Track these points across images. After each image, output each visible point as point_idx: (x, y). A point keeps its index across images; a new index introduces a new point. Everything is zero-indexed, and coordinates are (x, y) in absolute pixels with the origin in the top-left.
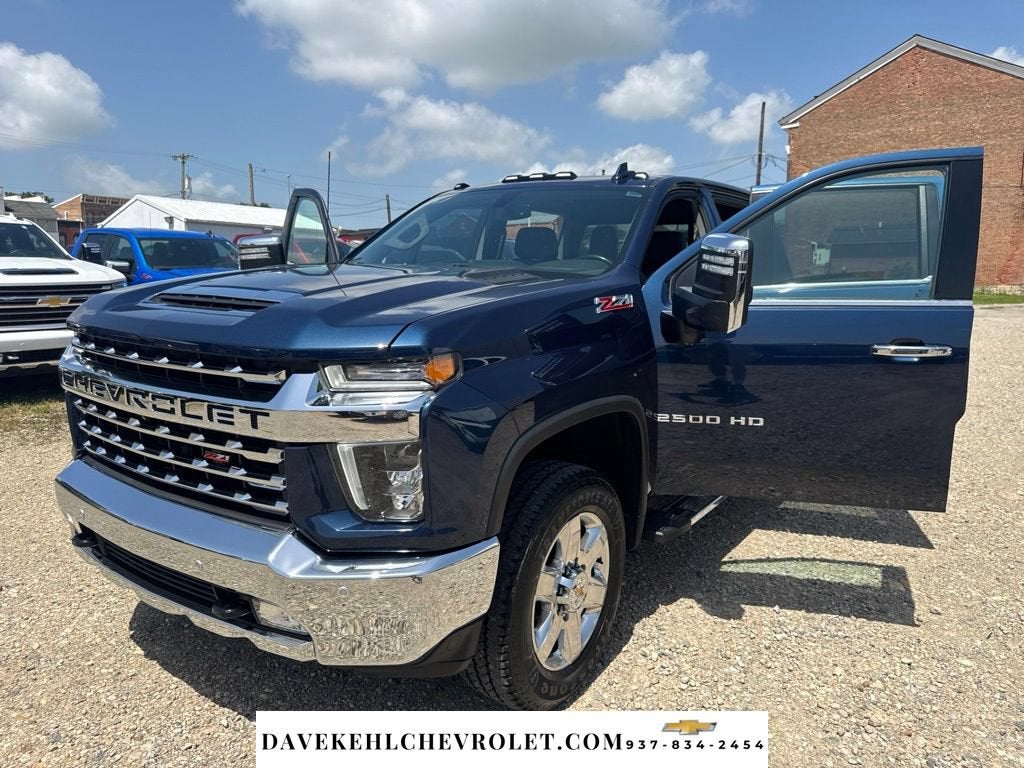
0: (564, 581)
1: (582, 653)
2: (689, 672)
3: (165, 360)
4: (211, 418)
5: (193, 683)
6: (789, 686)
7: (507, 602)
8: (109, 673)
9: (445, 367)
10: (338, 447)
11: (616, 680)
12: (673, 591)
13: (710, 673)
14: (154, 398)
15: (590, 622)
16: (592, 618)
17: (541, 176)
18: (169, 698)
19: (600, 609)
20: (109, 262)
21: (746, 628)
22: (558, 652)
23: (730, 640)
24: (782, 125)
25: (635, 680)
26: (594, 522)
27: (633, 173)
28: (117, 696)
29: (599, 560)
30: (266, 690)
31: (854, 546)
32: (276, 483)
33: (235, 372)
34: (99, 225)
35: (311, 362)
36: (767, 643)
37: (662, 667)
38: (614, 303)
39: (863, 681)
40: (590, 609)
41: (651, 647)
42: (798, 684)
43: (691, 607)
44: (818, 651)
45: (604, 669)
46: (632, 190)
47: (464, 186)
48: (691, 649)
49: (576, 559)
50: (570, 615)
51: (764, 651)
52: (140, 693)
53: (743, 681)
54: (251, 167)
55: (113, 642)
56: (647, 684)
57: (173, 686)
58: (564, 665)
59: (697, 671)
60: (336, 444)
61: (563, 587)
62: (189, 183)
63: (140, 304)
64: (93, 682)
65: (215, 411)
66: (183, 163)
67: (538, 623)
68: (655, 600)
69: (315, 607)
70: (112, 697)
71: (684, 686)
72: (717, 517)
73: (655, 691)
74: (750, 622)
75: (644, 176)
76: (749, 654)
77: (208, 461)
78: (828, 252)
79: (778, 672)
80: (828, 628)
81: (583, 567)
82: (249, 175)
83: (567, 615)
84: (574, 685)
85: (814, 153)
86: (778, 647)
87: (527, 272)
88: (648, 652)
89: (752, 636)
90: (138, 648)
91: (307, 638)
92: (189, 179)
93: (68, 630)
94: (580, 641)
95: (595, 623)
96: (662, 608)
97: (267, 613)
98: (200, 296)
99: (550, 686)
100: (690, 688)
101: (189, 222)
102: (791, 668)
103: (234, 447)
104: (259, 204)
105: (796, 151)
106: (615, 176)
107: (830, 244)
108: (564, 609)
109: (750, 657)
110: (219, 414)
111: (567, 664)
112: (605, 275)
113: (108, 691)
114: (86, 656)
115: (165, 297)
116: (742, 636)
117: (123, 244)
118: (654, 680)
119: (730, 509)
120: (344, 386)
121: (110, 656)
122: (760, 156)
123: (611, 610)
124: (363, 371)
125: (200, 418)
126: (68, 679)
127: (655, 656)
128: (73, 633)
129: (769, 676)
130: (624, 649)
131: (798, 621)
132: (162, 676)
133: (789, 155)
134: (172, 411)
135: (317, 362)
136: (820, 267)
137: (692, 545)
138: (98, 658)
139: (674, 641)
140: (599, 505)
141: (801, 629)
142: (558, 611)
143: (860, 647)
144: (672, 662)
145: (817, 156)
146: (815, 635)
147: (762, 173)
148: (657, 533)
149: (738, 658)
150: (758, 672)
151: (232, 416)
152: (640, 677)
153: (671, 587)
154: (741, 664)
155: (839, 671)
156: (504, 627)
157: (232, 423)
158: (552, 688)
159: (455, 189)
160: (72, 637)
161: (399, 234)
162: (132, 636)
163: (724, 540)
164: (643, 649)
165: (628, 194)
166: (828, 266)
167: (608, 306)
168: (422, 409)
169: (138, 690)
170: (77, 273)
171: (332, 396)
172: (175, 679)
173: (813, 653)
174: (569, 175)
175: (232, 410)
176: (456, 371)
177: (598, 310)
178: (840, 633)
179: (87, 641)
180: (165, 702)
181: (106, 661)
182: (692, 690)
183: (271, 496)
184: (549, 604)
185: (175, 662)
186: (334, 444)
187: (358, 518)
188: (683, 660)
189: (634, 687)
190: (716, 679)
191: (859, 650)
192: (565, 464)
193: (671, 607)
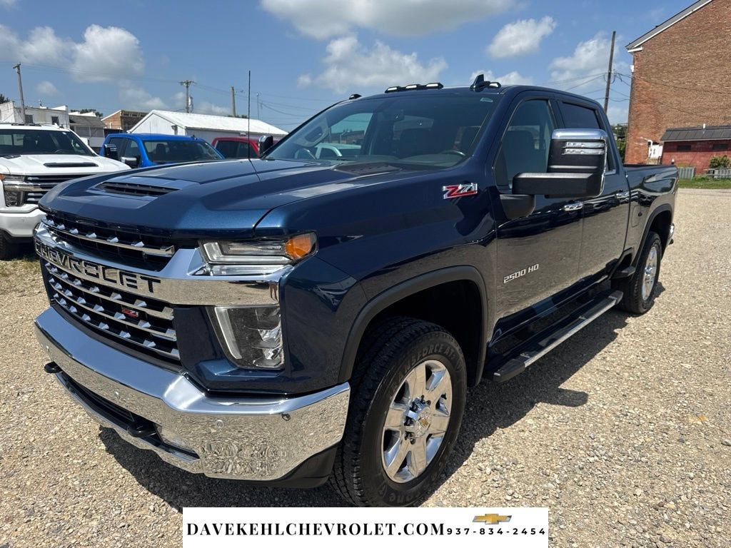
0: (411, 414)
1: (427, 468)
2: (515, 485)
3: (94, 235)
4: (122, 282)
5: (135, 474)
6: (596, 502)
7: (359, 433)
8: (79, 463)
9: (303, 245)
10: (215, 308)
11: (454, 489)
12: (509, 417)
13: (531, 487)
14: (86, 264)
15: (435, 444)
16: (436, 442)
17: (415, 86)
18: (117, 485)
19: (444, 434)
20: (123, 158)
21: (566, 450)
22: (406, 468)
23: (551, 460)
24: (628, 49)
25: (470, 490)
26: (440, 368)
27: (489, 83)
28: (80, 482)
29: (444, 396)
30: (188, 483)
31: (662, 385)
32: (171, 335)
33: (139, 246)
34: (128, 132)
35: (192, 239)
36: (581, 464)
37: (493, 480)
38: (460, 190)
39: (658, 502)
40: (435, 434)
41: (487, 463)
42: (603, 501)
43: (523, 431)
44: (623, 473)
45: (446, 480)
46: (486, 96)
47: (357, 96)
48: (518, 466)
49: (423, 397)
50: (417, 440)
51: (578, 471)
52: (97, 480)
53: (557, 496)
54: (233, 90)
55: (86, 439)
56: (479, 494)
57: (121, 476)
58: (410, 479)
59: (521, 485)
60: (214, 306)
61: (411, 419)
62: (192, 101)
63: (88, 191)
64: (66, 469)
65: (125, 277)
66: (187, 87)
67: (387, 447)
68: (494, 424)
69: (215, 431)
70: (77, 483)
71: (509, 498)
72: (553, 357)
73: (485, 501)
74: (570, 445)
75: (496, 85)
76: (566, 473)
77: (125, 315)
78: (662, 147)
79: (588, 490)
80: (634, 453)
81: (429, 402)
82: (232, 95)
83: (414, 440)
84: (419, 493)
85: (653, 71)
86: (590, 468)
87: (392, 165)
88: (483, 467)
89: (570, 457)
90: (103, 444)
91: (196, 456)
92: (191, 98)
93: (57, 428)
94: (425, 458)
95: (439, 445)
96: (499, 430)
97: (167, 435)
98: (129, 184)
99: (397, 496)
100: (515, 499)
101: (188, 129)
102: (599, 487)
103: (140, 305)
104: (240, 116)
105: (639, 70)
106: (473, 85)
107: (663, 142)
108: (411, 436)
109: (566, 476)
110: (127, 280)
111: (413, 477)
112: (455, 167)
113: (75, 477)
114: (65, 449)
115: (106, 185)
116: (562, 457)
117: (134, 145)
118: (485, 491)
119: (564, 351)
120: (222, 259)
121: (81, 450)
122: (610, 74)
123: (453, 435)
124: (236, 247)
125: (115, 282)
126: (49, 466)
127: (488, 470)
128: (60, 431)
129: (580, 493)
130: (465, 463)
131: (609, 446)
132: (115, 467)
133: (633, 73)
134: (97, 276)
135: (197, 239)
136: (654, 160)
137: (530, 380)
138: (73, 451)
139: (505, 459)
140: (442, 354)
141: (610, 454)
142: (406, 438)
143: (659, 472)
144: (502, 476)
145: (655, 73)
146: (622, 460)
147: (610, 87)
148: (495, 374)
149: (556, 476)
150: (571, 488)
151: (135, 282)
152: (475, 487)
153: (509, 413)
154: (558, 481)
155: (639, 492)
156: (356, 452)
157: (136, 287)
158: (399, 497)
159: (350, 99)
160: (59, 433)
161: (306, 134)
162: (100, 435)
163: (556, 376)
164: (480, 464)
165: (482, 100)
166: (661, 159)
167: (455, 193)
168: (281, 279)
169: (96, 477)
170: (98, 166)
171: (211, 267)
172: (124, 470)
173: (618, 474)
174: (437, 85)
175: (135, 276)
176: (313, 249)
177: (445, 197)
178: (643, 459)
179: (68, 437)
180: (113, 488)
181: (78, 454)
182: (515, 501)
183: (169, 345)
184: (398, 432)
185: (126, 456)
186: (212, 307)
187: (233, 366)
188: (511, 475)
189: (469, 496)
190: (535, 493)
191: (658, 474)
192: (415, 320)
193: (507, 430)
